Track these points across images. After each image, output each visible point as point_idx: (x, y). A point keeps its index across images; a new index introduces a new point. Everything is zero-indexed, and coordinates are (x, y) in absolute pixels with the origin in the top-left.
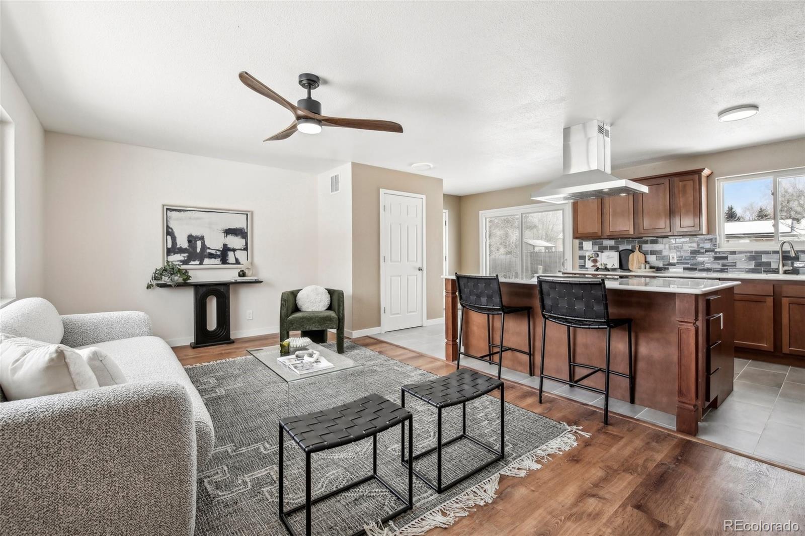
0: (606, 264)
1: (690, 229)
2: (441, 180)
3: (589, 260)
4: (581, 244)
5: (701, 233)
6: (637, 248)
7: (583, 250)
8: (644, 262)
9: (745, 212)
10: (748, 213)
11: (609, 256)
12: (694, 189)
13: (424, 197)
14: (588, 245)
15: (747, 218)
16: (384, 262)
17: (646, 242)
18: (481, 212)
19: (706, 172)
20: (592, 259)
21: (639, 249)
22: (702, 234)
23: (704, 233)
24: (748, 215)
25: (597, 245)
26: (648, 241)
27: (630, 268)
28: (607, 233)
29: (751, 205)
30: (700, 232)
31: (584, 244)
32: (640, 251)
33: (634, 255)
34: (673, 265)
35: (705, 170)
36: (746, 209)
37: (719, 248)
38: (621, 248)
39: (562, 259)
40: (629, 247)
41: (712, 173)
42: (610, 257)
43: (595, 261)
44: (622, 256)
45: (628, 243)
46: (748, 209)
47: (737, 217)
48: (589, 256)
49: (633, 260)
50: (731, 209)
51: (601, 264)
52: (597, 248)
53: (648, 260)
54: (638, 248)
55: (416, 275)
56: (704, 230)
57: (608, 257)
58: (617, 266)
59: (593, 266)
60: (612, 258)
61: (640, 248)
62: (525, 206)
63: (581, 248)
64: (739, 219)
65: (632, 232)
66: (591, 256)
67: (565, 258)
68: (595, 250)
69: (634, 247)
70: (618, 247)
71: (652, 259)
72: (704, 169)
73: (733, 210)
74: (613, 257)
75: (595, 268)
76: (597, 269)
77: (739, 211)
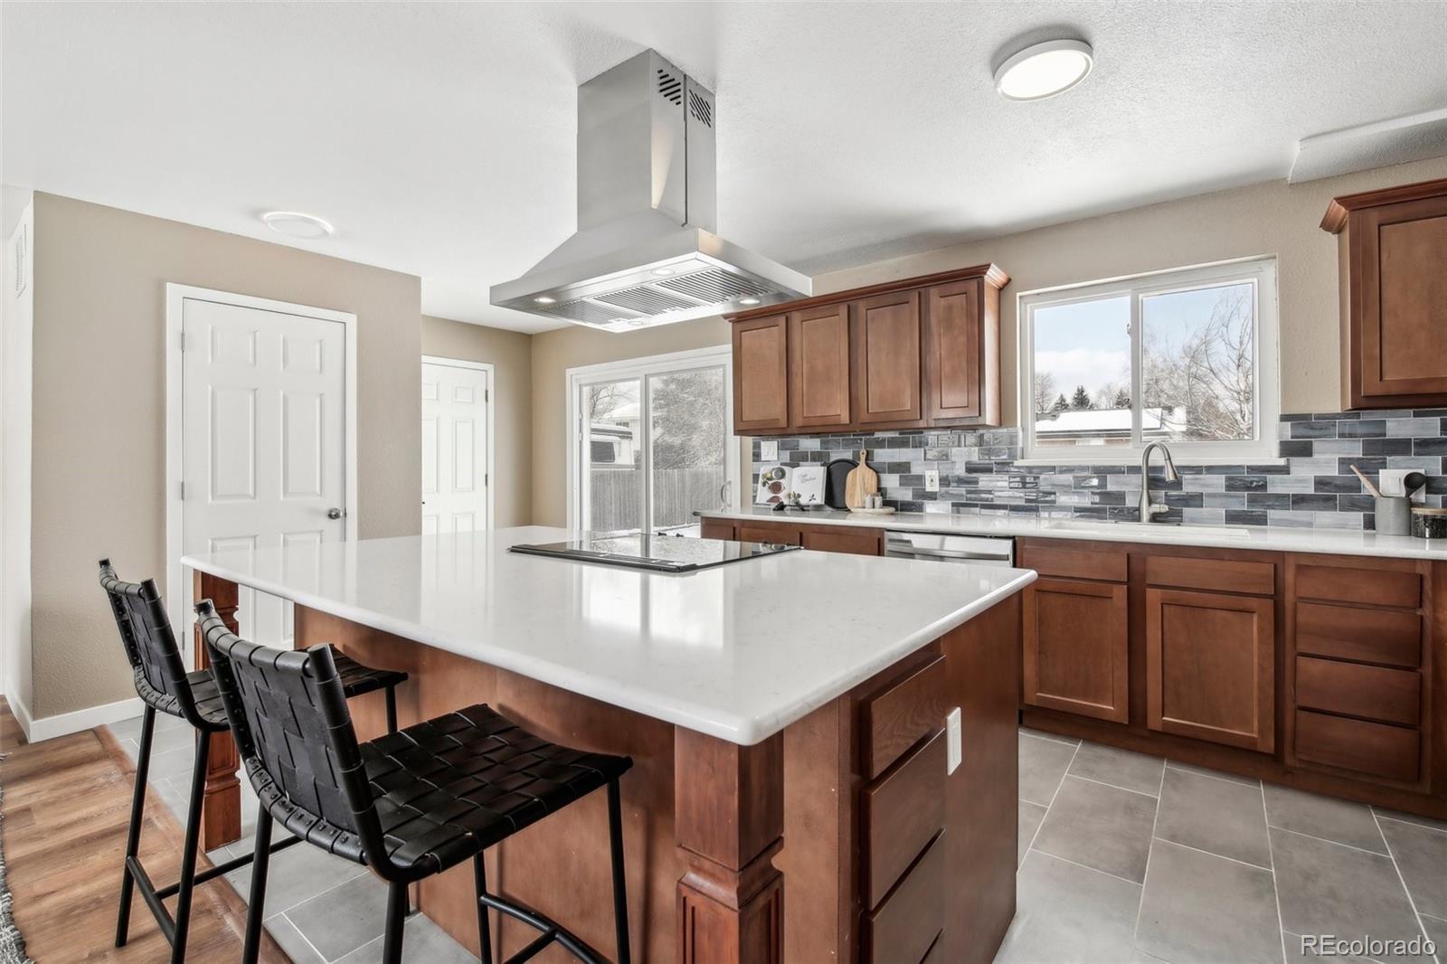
0: (799, 496)
1: (960, 413)
2: (416, 281)
3: (764, 484)
4: (757, 446)
5: (983, 423)
6: (863, 458)
7: (760, 461)
8: (874, 489)
9: (1100, 398)
10: (1104, 399)
11: (806, 475)
12: (969, 314)
13: (351, 320)
14: (770, 449)
15: (1103, 406)
16: (183, 498)
17: (880, 444)
18: (569, 372)
19: (994, 276)
20: (770, 482)
21: (867, 459)
22: (985, 426)
23: (988, 423)
24: (1104, 402)
25: (786, 449)
26: (884, 440)
27: (848, 504)
28: (798, 421)
29: (1109, 387)
30: (980, 421)
31: (762, 447)
32: (867, 465)
33: (855, 475)
34: (933, 496)
35: (990, 270)
36: (1102, 393)
37: (1023, 458)
38: (834, 457)
39: (722, 480)
40: (848, 455)
41: (1009, 280)
42: (808, 478)
43: (776, 488)
44: (834, 477)
45: (847, 445)
46: (1105, 393)
47: (1090, 404)
48: (764, 476)
49: (854, 485)
50: (1081, 392)
51: (789, 495)
52: (786, 456)
53: (883, 485)
54: (865, 455)
55: (321, 532)
56: (990, 416)
57: (804, 478)
58: (820, 500)
59: (771, 500)
60: (810, 480)
61: (869, 457)
62: (654, 358)
63: (757, 456)
64: (1091, 408)
65: (845, 419)
66: (769, 476)
67: (728, 480)
68: (783, 461)
69: (856, 455)
70: (828, 455)
71: (891, 481)
72: (988, 266)
73: (1084, 394)
74: (814, 479)
75: (774, 505)
76: (781, 507)
77: (1091, 394)
